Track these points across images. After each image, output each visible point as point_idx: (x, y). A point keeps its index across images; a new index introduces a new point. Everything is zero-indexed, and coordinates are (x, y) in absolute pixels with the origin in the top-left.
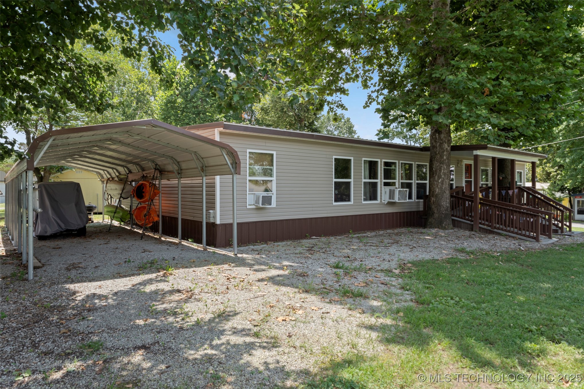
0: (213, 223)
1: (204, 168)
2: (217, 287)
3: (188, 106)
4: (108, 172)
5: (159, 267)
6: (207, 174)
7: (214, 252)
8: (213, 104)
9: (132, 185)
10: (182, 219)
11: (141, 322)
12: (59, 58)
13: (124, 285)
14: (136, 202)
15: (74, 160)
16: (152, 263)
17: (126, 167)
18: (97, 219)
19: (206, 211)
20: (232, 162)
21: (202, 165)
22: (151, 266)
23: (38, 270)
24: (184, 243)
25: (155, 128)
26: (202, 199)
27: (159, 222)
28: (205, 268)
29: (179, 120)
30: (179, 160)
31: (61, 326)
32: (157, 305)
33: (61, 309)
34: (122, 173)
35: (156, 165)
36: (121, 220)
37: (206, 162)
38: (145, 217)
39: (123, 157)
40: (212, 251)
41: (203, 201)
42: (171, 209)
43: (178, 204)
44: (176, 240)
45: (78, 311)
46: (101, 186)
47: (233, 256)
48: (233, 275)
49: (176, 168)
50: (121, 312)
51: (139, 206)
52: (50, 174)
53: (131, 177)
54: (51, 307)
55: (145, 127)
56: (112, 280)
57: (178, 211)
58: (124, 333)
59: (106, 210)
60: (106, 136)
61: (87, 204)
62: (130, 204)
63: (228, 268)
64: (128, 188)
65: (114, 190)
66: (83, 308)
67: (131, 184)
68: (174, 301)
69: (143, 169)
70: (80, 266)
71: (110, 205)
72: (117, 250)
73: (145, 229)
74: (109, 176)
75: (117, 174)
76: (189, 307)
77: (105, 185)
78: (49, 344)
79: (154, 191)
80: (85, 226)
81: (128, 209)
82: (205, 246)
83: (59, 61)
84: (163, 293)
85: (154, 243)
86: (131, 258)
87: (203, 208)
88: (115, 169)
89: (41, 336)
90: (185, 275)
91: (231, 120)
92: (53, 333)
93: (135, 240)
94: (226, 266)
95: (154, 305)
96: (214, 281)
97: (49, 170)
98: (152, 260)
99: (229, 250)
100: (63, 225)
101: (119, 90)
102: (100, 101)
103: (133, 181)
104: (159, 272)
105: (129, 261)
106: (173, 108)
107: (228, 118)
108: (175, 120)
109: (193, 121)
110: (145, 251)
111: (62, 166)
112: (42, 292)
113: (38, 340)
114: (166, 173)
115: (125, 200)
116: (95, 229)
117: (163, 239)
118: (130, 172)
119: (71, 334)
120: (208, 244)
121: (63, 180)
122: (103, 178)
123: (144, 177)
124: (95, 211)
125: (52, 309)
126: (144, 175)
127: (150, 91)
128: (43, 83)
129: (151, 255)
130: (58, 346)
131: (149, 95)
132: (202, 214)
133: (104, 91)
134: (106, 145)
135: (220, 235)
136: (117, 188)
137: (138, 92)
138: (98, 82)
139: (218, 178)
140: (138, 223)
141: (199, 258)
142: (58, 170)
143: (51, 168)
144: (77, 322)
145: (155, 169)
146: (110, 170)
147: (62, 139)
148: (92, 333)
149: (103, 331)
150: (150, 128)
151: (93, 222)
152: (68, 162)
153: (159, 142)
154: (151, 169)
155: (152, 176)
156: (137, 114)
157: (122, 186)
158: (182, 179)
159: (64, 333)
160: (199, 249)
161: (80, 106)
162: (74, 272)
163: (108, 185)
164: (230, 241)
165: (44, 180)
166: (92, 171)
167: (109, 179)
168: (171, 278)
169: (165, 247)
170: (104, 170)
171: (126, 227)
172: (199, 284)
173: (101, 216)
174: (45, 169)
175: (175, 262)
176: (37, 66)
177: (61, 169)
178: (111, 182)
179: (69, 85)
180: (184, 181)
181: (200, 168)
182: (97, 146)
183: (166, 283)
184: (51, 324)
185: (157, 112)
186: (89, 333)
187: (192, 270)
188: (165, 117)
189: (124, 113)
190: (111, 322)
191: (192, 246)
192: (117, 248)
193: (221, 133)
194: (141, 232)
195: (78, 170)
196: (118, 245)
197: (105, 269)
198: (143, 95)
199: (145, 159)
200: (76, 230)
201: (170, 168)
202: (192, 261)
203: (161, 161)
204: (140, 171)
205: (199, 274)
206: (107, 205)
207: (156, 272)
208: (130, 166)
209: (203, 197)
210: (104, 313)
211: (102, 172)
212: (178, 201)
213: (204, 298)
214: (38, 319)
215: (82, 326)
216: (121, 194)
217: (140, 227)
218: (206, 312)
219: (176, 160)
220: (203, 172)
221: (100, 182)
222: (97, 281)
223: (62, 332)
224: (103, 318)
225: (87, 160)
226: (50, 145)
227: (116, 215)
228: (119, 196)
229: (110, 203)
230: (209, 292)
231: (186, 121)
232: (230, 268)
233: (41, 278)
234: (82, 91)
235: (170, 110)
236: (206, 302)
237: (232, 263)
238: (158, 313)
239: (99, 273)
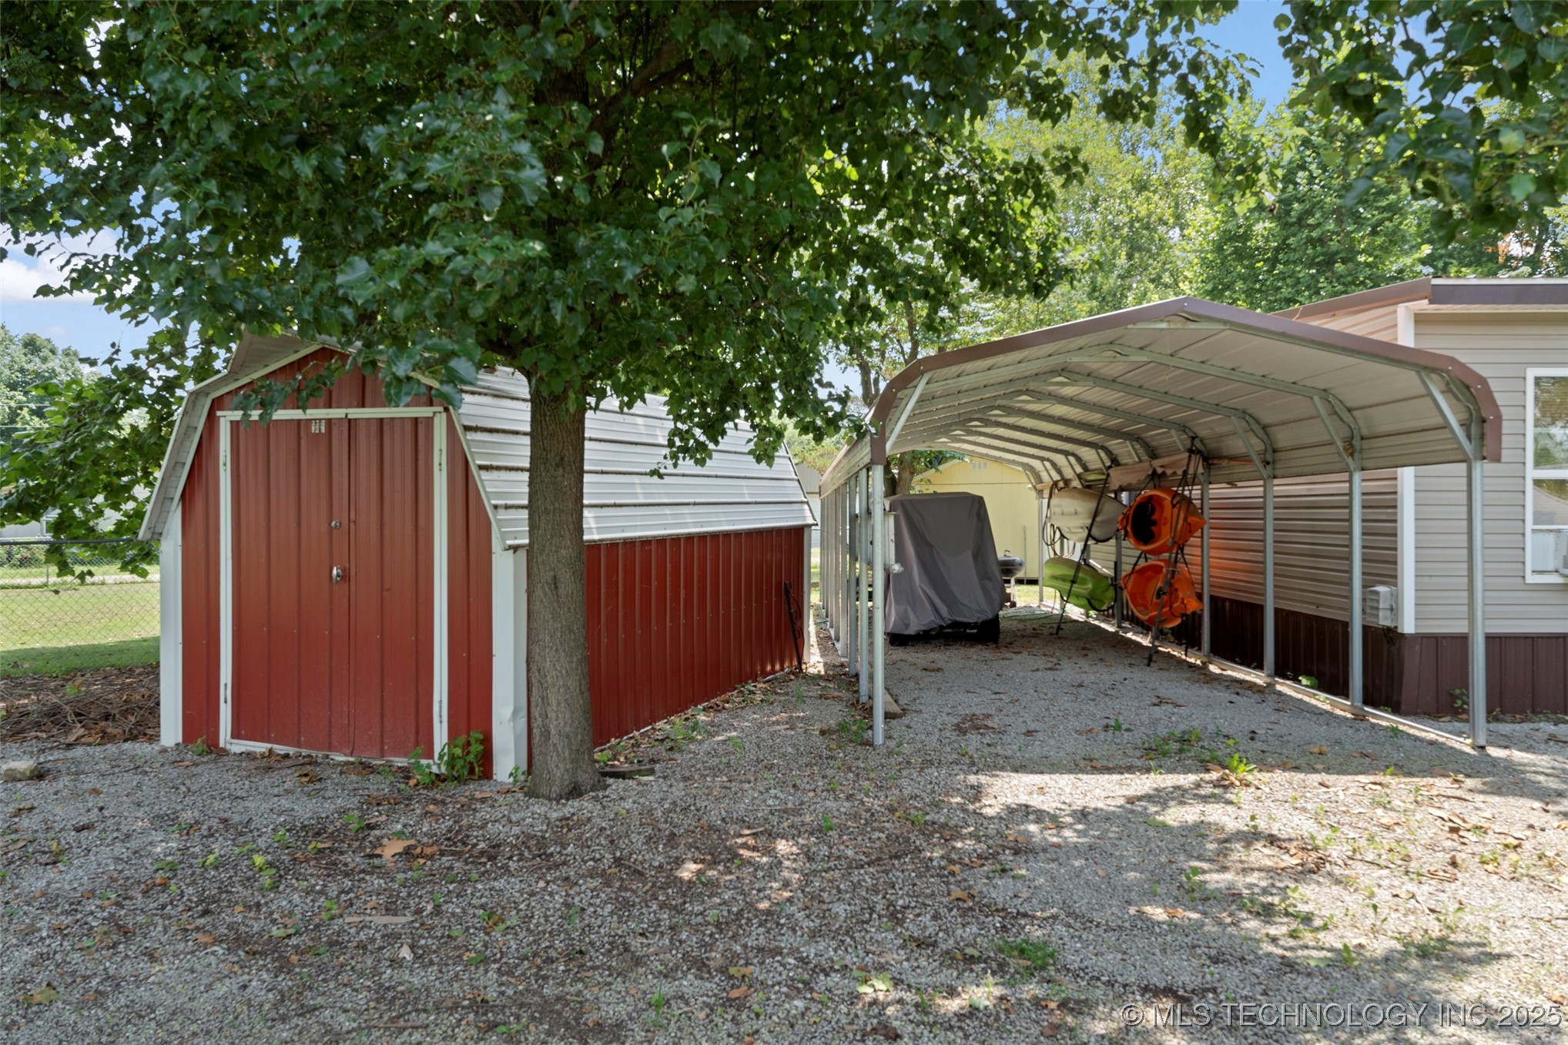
0: (1389, 629)
1: (1356, 443)
2: (1411, 850)
3: (1291, 241)
4: (1054, 465)
5: (1207, 755)
6: (1368, 463)
7: (1395, 731)
8: (1381, 223)
9: (1120, 502)
10: (1277, 611)
11: (1158, 913)
12: (942, 164)
13: (1104, 794)
14: (1131, 551)
15: (970, 433)
16: (1184, 740)
17: (1103, 448)
18: (1023, 597)
19: (1364, 586)
20: (1464, 416)
21: (1349, 434)
22: (1181, 751)
23: (894, 722)
24: (1285, 687)
25: (1192, 326)
26: (1350, 546)
27: (1201, 617)
28: (1363, 778)
29: (1259, 291)
30: (1267, 419)
31: (952, 880)
32: (1204, 872)
33: (949, 833)
34: (1091, 466)
35: (1193, 438)
36: (1091, 603)
37: (1361, 423)
38: (1158, 596)
39: (1095, 418)
40: (1384, 723)
41: (1351, 553)
42: (1240, 576)
43: (1264, 563)
44: (1257, 678)
45: (989, 847)
46: (1036, 503)
47: (1468, 750)
48: (1474, 820)
49: (1257, 444)
50: (1100, 872)
51: (1142, 563)
52: (912, 473)
53: (1117, 478)
54: (926, 823)
55: (1164, 325)
56: (1072, 776)
57: (1264, 584)
58: (1112, 937)
59: (1047, 572)
60: (1053, 362)
61: (1000, 556)
62: (1113, 557)
63: (1449, 792)
64: (1109, 509)
65: (1069, 515)
66: (1000, 842)
67: (1117, 499)
68: (1260, 870)
69: (1153, 454)
70: (990, 723)
71: (1058, 560)
72: (1081, 690)
73: (1160, 636)
74: (1057, 477)
75: (1079, 470)
76: (1310, 897)
77: (1045, 501)
78: (926, 919)
79: (1185, 519)
80: (997, 616)
81: (1108, 572)
82: (1359, 704)
83: (942, 172)
84: (1223, 836)
85: (1188, 679)
86: (1121, 718)
87: (1351, 579)
88: (1073, 455)
89: (908, 895)
90: (1291, 793)
91: (1453, 270)
92: (933, 894)
93: (1131, 665)
94: (1442, 784)
95: (1196, 871)
96: (1399, 830)
97: (910, 463)
98: (1184, 732)
99: (1449, 726)
100: (944, 610)
101: (1078, 222)
102: (1039, 265)
103: (1122, 489)
104: (1208, 771)
105: (1118, 728)
106: (1240, 255)
107: (1440, 264)
108: (1249, 293)
109: (1308, 288)
110: (1160, 702)
111: (940, 452)
112: (904, 782)
113: (901, 902)
114: (1225, 463)
115: (1100, 546)
116: (1021, 626)
117: (1214, 669)
118: (1115, 462)
119: (972, 907)
120: (1370, 699)
121: (940, 490)
122: (1041, 482)
123: (1155, 477)
124: (1020, 575)
125: (928, 830)
126: (1155, 471)
127: (1168, 216)
128: (905, 236)
129: (1181, 716)
130: (946, 931)
131: (1166, 224)
132: (1349, 597)
133: (1049, 235)
134: (1052, 388)
135: (1414, 671)
136: (1079, 510)
137: (1132, 222)
138: (1036, 211)
139: (1407, 476)
140: (1137, 614)
141: (1338, 742)
142: (930, 462)
143: (916, 456)
144: (988, 878)
145: (1191, 451)
146: (1060, 459)
147: (947, 378)
148: (1025, 915)
149: (1054, 917)
150: (1178, 324)
151: (1013, 605)
152: (956, 439)
153: (1205, 368)
154: (1177, 451)
155: (1180, 472)
156: (1130, 288)
157: (1093, 505)
158: (1276, 481)
159: (958, 899)
160: (1338, 712)
161: (992, 283)
162: (973, 740)
163: (1054, 501)
164: (1454, 698)
165: (898, 489)
166: (1014, 462)
167: (1055, 484)
168: (1244, 795)
169: (1224, 696)
170: (1042, 459)
171: (1103, 625)
172: (1345, 829)
173: (1035, 588)
174: (901, 461)
175: (1258, 745)
176: (894, 196)
177: (937, 459)
178: (1063, 493)
179: (966, 231)
180: (1283, 487)
181: (1340, 444)
182: (1027, 392)
183: (1229, 808)
184: (928, 868)
185: (1189, 275)
186: (1018, 913)
187: (1314, 778)
188: (1215, 288)
189: (1094, 290)
190: (1075, 898)
191: (1313, 702)
192: (1080, 685)
193: (1420, 320)
194: (1146, 641)
195: (977, 460)
196: (1084, 676)
197: (1052, 742)
198: (1147, 227)
199: (1160, 422)
200: (975, 626)
201: (1236, 445)
202: (1316, 750)
203: (1208, 426)
204: (1145, 457)
205: (1341, 793)
206: (1051, 560)
207: (1197, 771)
208: (1114, 444)
209: (1351, 539)
210: (1052, 865)
211: (1037, 464)
212: (1263, 551)
213: (1364, 881)
214: (899, 850)
215: (1000, 891)
216: (1090, 529)
217: (1144, 627)
218: (1374, 930)
219: (1257, 421)
220: (1352, 455)
221: (1034, 494)
222: (1032, 772)
223: (954, 896)
224: (1053, 879)
225: (1001, 431)
226: (921, 395)
227: (1076, 588)
228: (1085, 533)
229: (1058, 552)
230: (1382, 863)
231: (1286, 292)
232: (1458, 793)
233: (900, 745)
234: (997, 241)
235: (1231, 261)
236: (1372, 895)
237: (1468, 776)
238: (1207, 899)
239: (1035, 751)
